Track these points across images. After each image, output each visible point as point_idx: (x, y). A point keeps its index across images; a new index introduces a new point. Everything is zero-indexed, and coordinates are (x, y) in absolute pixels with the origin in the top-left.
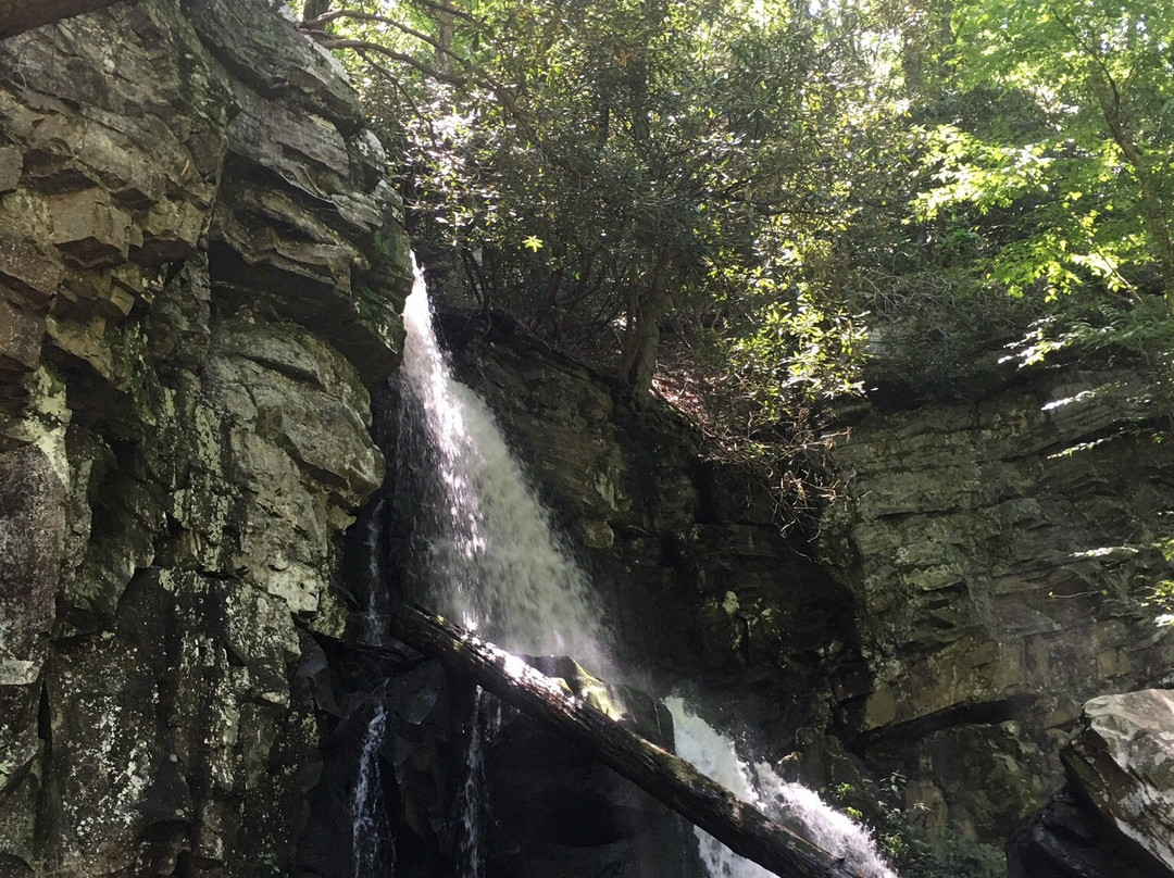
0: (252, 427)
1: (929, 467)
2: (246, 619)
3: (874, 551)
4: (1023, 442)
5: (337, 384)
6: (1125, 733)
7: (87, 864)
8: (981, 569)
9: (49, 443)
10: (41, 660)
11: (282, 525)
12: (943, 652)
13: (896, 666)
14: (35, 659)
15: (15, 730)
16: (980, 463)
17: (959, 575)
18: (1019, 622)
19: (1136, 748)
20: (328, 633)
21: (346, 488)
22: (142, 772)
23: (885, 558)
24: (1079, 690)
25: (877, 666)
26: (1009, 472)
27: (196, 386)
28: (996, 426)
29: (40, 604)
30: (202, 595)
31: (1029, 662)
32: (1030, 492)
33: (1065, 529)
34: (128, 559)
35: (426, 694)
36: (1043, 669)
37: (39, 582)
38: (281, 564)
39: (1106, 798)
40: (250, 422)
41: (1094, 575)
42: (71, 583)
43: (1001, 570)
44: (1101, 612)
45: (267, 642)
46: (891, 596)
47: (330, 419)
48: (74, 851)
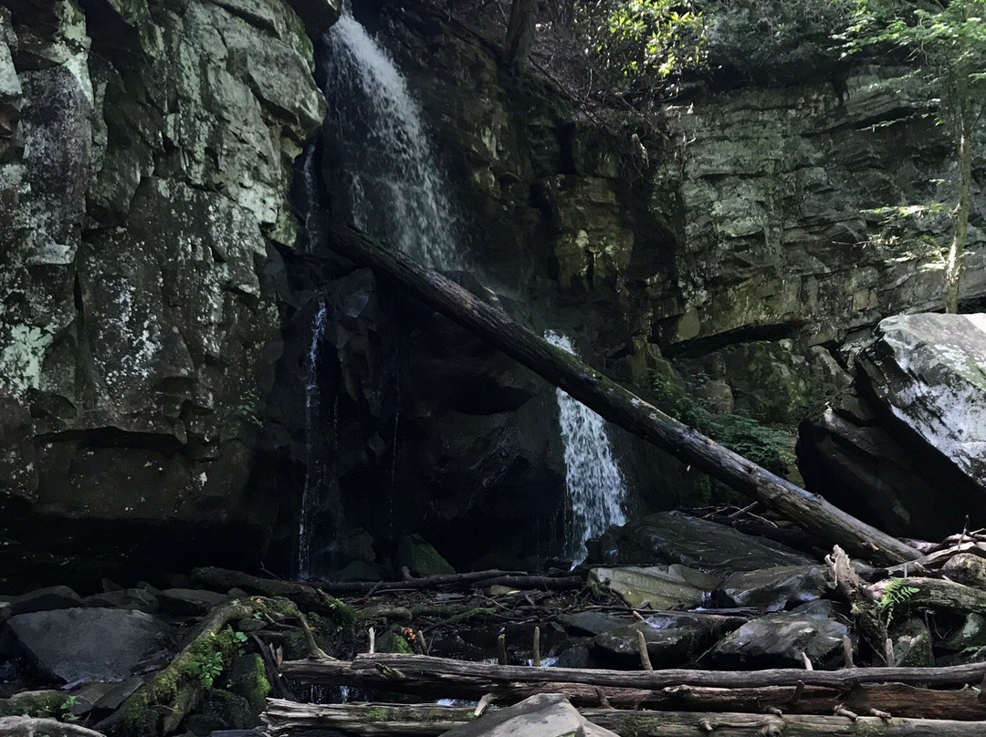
0: (223, 65)
1: (745, 138)
2: (224, 225)
3: (696, 204)
4: (819, 122)
5: (288, 33)
6: (909, 344)
7: (116, 406)
8: (776, 222)
9: (76, 65)
10: (75, 246)
11: (248, 150)
12: (740, 285)
13: (703, 295)
14: (71, 245)
15: (57, 299)
16: (784, 137)
17: (760, 226)
18: (800, 265)
19: (915, 355)
20: (283, 242)
21: (295, 124)
22: (154, 338)
23: (703, 209)
24: (838, 318)
25: (689, 293)
26: (805, 145)
27: (180, 26)
28: (800, 107)
29: (73, 200)
30: (191, 202)
31: (803, 297)
32: (820, 163)
33: (844, 194)
34: (135, 168)
35: (360, 294)
36: (812, 302)
37: (72, 182)
38: (248, 183)
39: (886, 391)
40: (221, 60)
41: (860, 231)
42: (94, 185)
43: (791, 224)
44: (862, 260)
45: (240, 244)
46: (705, 240)
47: (283, 63)
48: (105, 395)
